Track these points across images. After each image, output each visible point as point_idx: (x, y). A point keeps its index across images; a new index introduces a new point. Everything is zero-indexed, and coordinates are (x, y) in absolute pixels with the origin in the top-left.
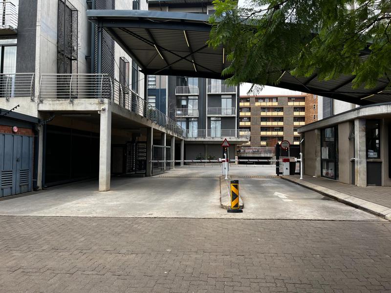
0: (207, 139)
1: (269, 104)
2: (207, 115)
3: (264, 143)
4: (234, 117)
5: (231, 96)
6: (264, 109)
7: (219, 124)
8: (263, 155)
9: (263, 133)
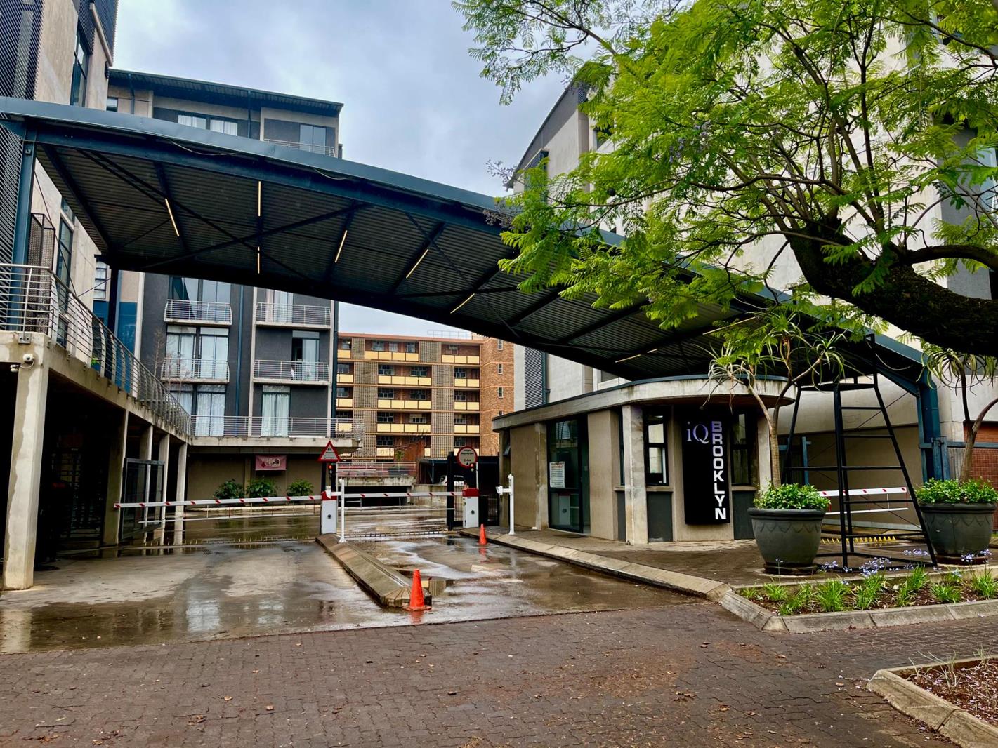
0: (251, 442)
1: (398, 357)
2: (253, 379)
3: (385, 452)
4: (325, 387)
5: (317, 335)
6: (385, 368)
7: (284, 401)
8: (388, 482)
9: (384, 428)
